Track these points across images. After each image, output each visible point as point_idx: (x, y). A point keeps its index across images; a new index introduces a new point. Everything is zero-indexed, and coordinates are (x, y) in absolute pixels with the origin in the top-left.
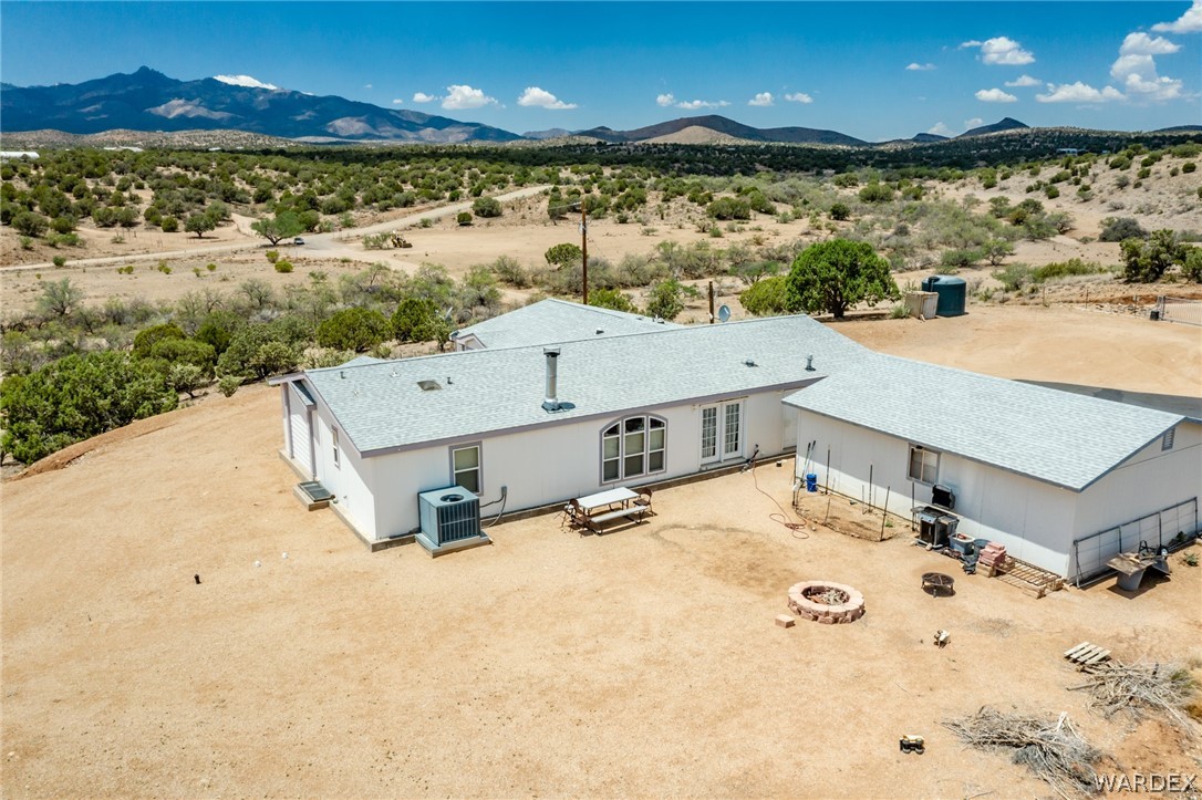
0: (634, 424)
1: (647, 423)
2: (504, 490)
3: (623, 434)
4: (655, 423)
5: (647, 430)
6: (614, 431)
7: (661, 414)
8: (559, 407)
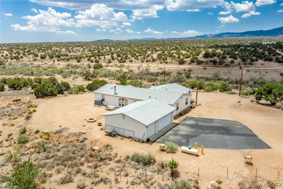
0: (123, 99)
1: (125, 100)
2: (107, 102)
3: (121, 100)
4: (126, 100)
5: (125, 101)
6: (120, 99)
7: (127, 99)
8: (116, 94)
